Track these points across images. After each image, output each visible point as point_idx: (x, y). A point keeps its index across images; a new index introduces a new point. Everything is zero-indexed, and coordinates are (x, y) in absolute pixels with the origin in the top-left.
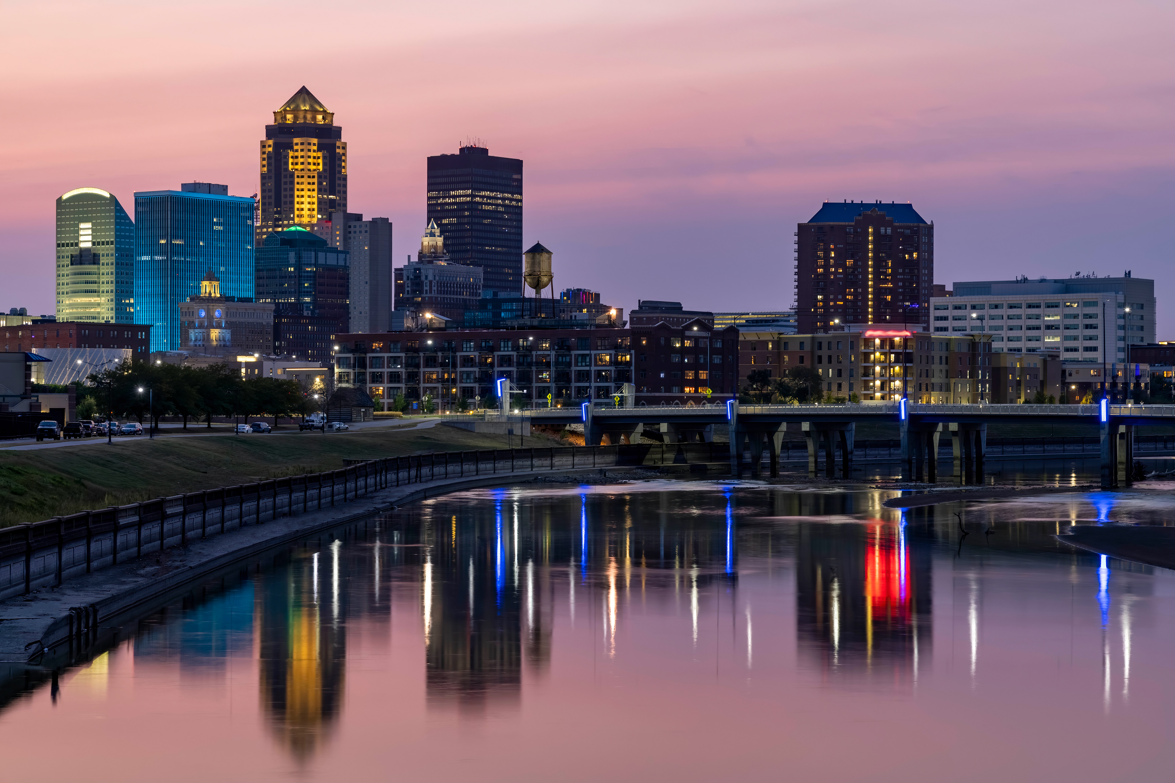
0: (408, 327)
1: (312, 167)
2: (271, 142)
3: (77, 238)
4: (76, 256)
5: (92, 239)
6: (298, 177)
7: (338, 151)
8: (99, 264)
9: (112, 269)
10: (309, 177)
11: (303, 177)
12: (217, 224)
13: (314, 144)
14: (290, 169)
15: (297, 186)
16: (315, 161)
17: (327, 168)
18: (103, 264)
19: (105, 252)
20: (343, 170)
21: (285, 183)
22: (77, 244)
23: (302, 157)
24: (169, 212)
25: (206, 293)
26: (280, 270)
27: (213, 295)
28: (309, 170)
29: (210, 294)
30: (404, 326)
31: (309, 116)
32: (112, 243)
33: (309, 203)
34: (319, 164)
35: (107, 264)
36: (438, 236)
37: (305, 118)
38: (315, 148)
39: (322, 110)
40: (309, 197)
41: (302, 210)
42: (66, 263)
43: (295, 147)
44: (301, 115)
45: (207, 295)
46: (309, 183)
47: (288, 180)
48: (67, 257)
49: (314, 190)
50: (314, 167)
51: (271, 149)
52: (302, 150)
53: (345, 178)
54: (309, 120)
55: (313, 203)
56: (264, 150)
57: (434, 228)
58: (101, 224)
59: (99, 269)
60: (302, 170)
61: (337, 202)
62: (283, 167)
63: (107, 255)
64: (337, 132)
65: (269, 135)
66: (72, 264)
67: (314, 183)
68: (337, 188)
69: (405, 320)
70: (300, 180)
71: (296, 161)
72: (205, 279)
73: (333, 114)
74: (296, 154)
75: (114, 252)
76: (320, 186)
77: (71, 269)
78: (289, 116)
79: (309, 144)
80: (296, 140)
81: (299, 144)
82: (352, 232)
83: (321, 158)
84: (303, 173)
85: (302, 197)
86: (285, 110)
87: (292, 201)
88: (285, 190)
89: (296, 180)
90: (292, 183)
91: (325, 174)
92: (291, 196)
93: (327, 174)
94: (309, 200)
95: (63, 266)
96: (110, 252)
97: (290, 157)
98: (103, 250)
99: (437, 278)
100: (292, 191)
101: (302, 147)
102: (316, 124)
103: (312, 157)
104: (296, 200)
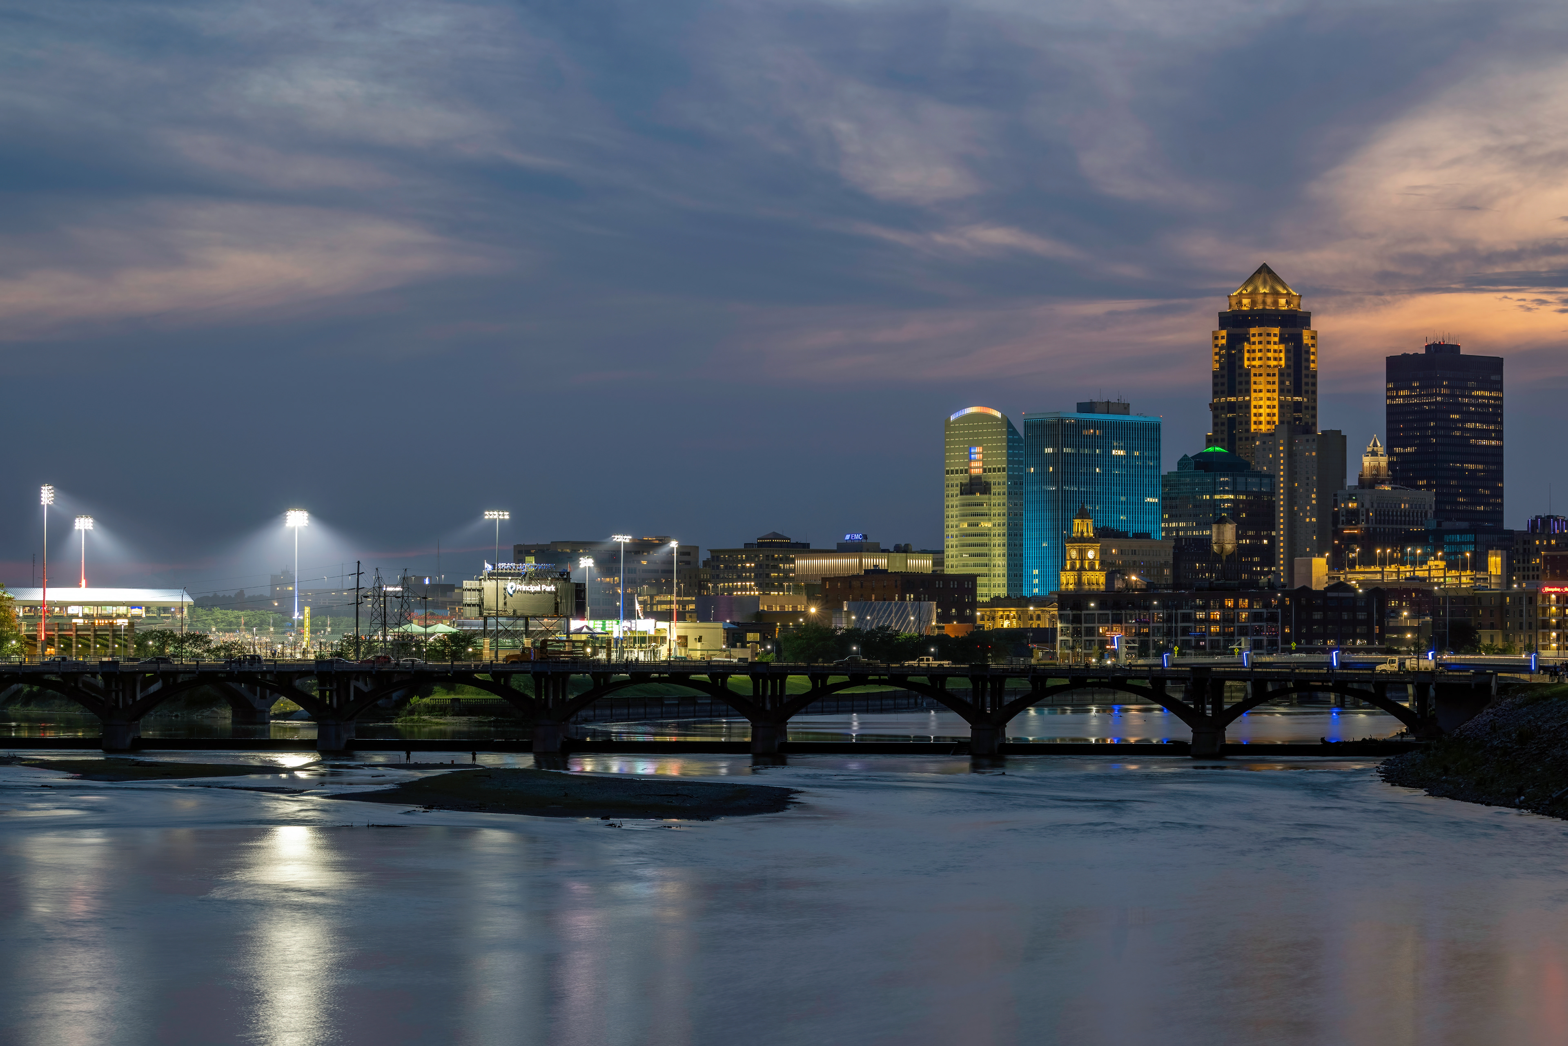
1: (1272, 363)
2: (1224, 333)
3: (968, 463)
4: (966, 485)
5: (984, 464)
6: (1255, 375)
7: (1305, 341)
8: (990, 494)
9: (1003, 499)
10: (1268, 375)
11: (1261, 375)
12: (1117, 448)
13: (1275, 335)
14: (1246, 366)
15: (1253, 387)
16: (1276, 355)
17: (1291, 363)
18: (995, 494)
19: (997, 480)
20: (1312, 365)
21: (1240, 383)
22: (966, 471)
23: (1260, 351)
24: (1060, 436)
25: (1078, 531)
26: (1194, 498)
27: (1085, 533)
28: (1269, 366)
31: (1269, 300)
32: (1004, 470)
33: (1269, 407)
34: (1280, 359)
35: (999, 494)
36: (1381, 455)
37: (1264, 303)
38: (1277, 339)
39: (1285, 292)
40: (1269, 399)
41: (1260, 415)
42: (955, 493)
43: (1252, 339)
44: (1260, 299)
45: (1079, 534)
46: (1269, 383)
47: (1243, 379)
48: (957, 486)
49: (1274, 391)
50: (1275, 363)
51: (1224, 341)
52: (1260, 343)
53: (1314, 375)
54: (1269, 305)
55: (1274, 407)
56: (1216, 342)
57: (1377, 446)
58: (992, 448)
59: (989, 499)
60: (1261, 366)
61: (1304, 405)
62: (1238, 363)
63: (999, 484)
64: (1305, 319)
65: (1222, 326)
66: (962, 494)
67: (1274, 383)
68: (1304, 388)
70: (1258, 379)
71: (1253, 355)
72: (1079, 516)
73: (1301, 296)
74: (1253, 347)
75: (1005, 480)
76: (1282, 387)
77: (960, 500)
78: (1245, 301)
79: (1269, 335)
80: (1253, 331)
81: (1257, 335)
83: (1283, 351)
84: (1261, 371)
85: (1261, 399)
86: (1240, 294)
87: (1247, 405)
88: (1240, 391)
89: (1253, 379)
90: (1248, 383)
91: (1289, 371)
92: (1247, 398)
93: (1291, 371)
94: (1269, 403)
95: (952, 496)
96: (1001, 480)
97: (1246, 351)
98: (994, 478)
99: (1375, 505)
100: (1248, 392)
101: (1260, 339)
102: (1277, 310)
103: (1272, 351)
104: (1253, 403)
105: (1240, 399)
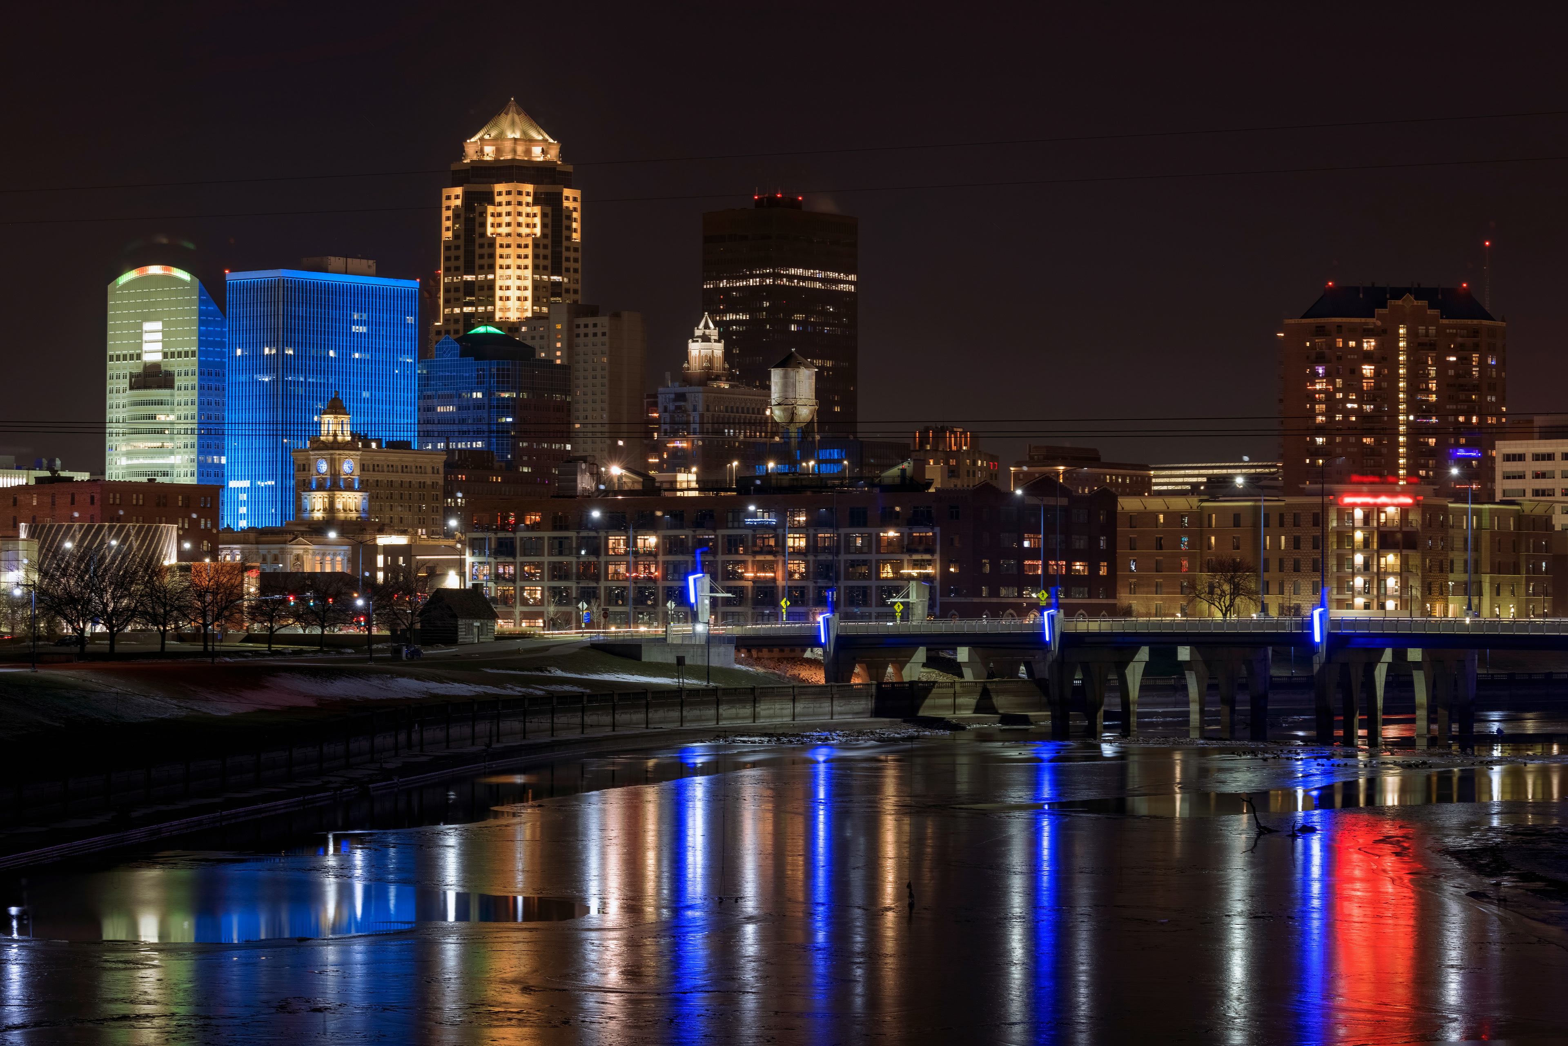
0: (584, 489)
1: (524, 231)
2: (458, 191)
3: (140, 346)
4: (138, 375)
5: (163, 347)
6: (501, 246)
7: (566, 204)
8: (171, 387)
9: (193, 395)
10: (519, 246)
11: (508, 246)
12: (359, 322)
13: (528, 194)
14: (489, 234)
15: (499, 262)
16: (529, 220)
17: (549, 231)
18: (179, 389)
19: (183, 369)
20: (575, 236)
21: (481, 256)
22: (139, 357)
23: (508, 214)
24: (281, 304)
25: (328, 433)
26: (460, 396)
27: (340, 438)
28: (519, 235)
29: (335, 435)
30: (576, 486)
31: (520, 149)
32: (193, 354)
33: (519, 288)
34: (535, 226)
35: (186, 388)
36: (715, 341)
37: (514, 151)
38: (530, 199)
39: (540, 138)
40: (519, 278)
41: (508, 299)
42: (122, 387)
43: (498, 199)
44: (508, 145)
45: (331, 438)
46: (519, 257)
47: (485, 251)
48: (125, 377)
49: (526, 267)
50: (528, 231)
51: (459, 202)
52: (509, 203)
53: (577, 249)
54: (520, 155)
55: (526, 289)
56: (447, 202)
57: (709, 328)
58: (176, 324)
59: (172, 395)
60: (508, 235)
61: (564, 286)
62: (478, 230)
63: (186, 374)
64: (567, 174)
65: (456, 180)
66: (131, 388)
67: (526, 257)
68: (565, 264)
69: (579, 478)
70: (505, 251)
71: (498, 220)
72: (329, 410)
73: (560, 145)
74: (499, 209)
75: (195, 368)
76: (537, 262)
77: (129, 396)
78: (488, 149)
79: (520, 193)
80: (499, 187)
81: (504, 193)
82: (582, 335)
83: (539, 216)
84: (509, 240)
85: (509, 278)
86: (481, 139)
87: (491, 285)
88: (481, 267)
89: (499, 251)
90: (492, 256)
91: (546, 241)
92: (491, 277)
93: (548, 241)
94: (519, 283)
95: (118, 391)
96: (190, 369)
97: (489, 215)
98: (179, 366)
100: (491, 268)
101: (508, 198)
102: (530, 162)
103: (524, 215)
104: (498, 283)
105: (481, 277)
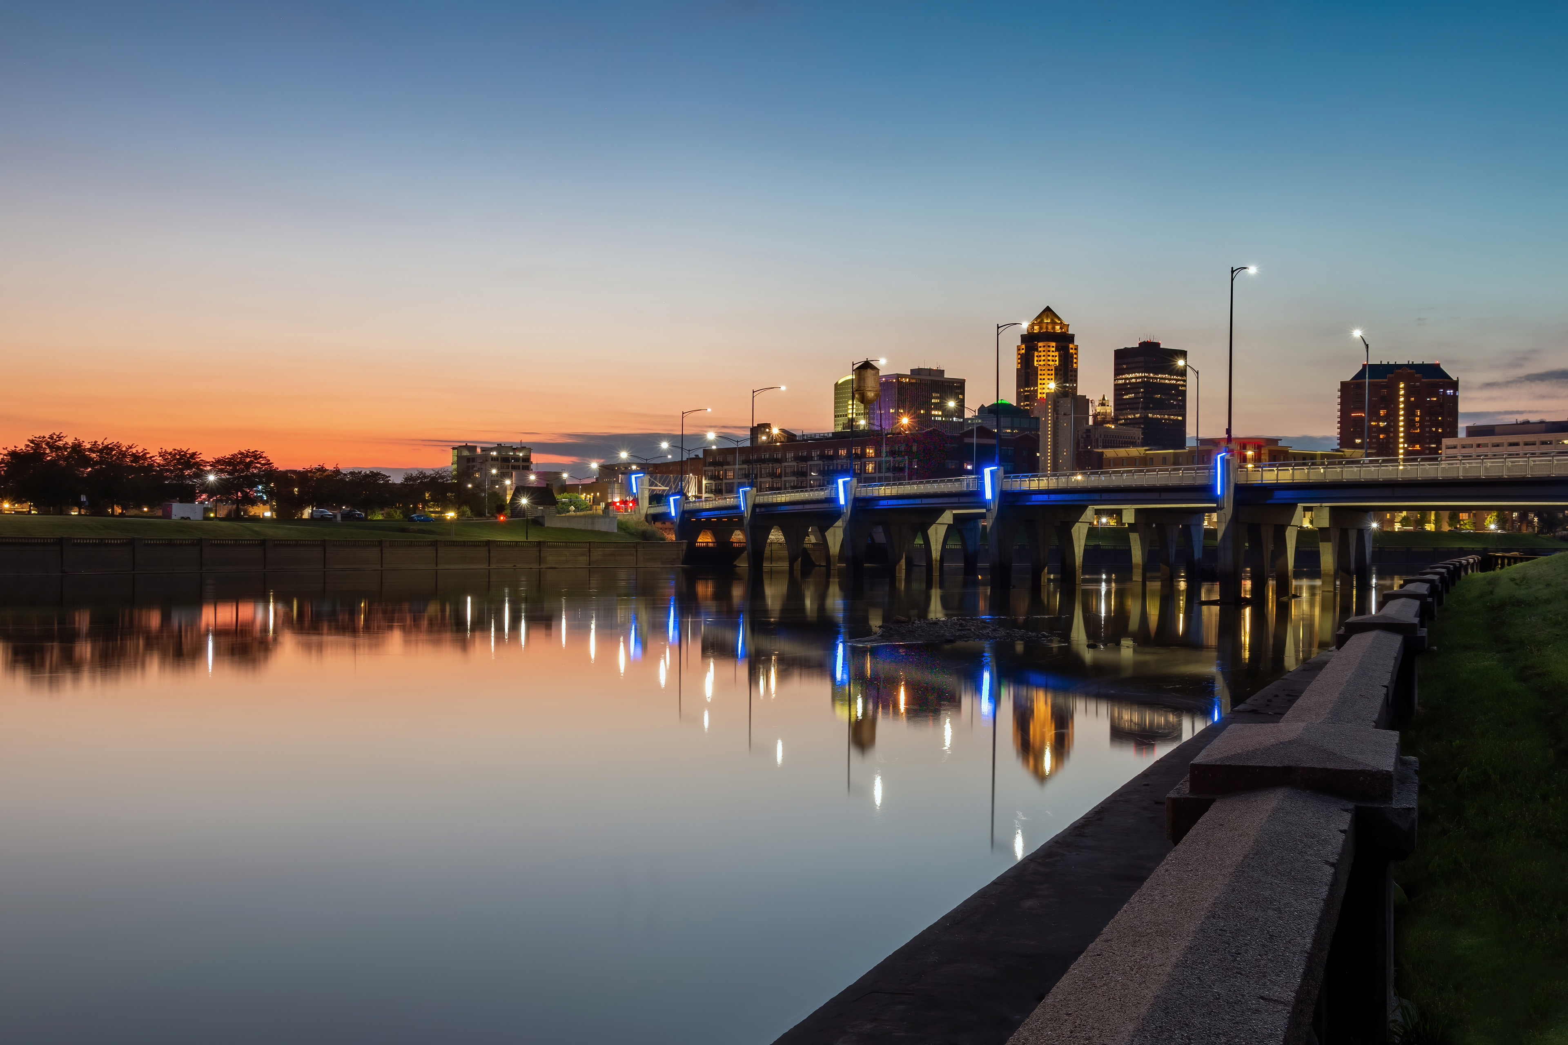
1: (1051, 363)
2: (1023, 346)
4: (846, 424)
6: (1041, 370)
7: (1071, 351)
10: (1049, 370)
11: (1044, 370)
12: (936, 398)
13: (1053, 347)
14: (1035, 365)
15: (1040, 377)
16: (1053, 358)
17: (1063, 363)
20: (1075, 365)
21: (1032, 375)
23: (1044, 356)
28: (1049, 365)
31: (1050, 327)
34: (1056, 361)
37: (1047, 328)
38: (1054, 349)
39: (1059, 322)
40: (1048, 384)
41: (1044, 393)
43: (1040, 349)
44: (1044, 326)
46: (1048, 375)
47: (1034, 372)
48: (841, 425)
49: (1052, 379)
50: (1053, 363)
51: (1023, 351)
52: (1044, 351)
53: (1076, 370)
54: (1050, 329)
56: (1019, 352)
57: (1105, 400)
60: (1044, 365)
61: (1070, 388)
62: (1031, 363)
64: (1071, 338)
65: (1022, 343)
67: (1052, 375)
68: (1070, 378)
70: (1043, 372)
71: (1040, 359)
73: (1069, 325)
74: (1040, 354)
76: (1057, 377)
78: (1037, 327)
79: (1049, 346)
80: (1040, 344)
81: (1042, 347)
83: (1058, 356)
84: (1045, 368)
85: (1044, 384)
86: (1033, 323)
88: (1033, 380)
89: (1039, 372)
90: (1037, 375)
92: (1036, 388)
93: (1062, 368)
97: (1035, 356)
99: (1103, 436)
100: (1036, 380)
101: (1044, 349)
102: (1055, 333)
103: (1051, 356)
